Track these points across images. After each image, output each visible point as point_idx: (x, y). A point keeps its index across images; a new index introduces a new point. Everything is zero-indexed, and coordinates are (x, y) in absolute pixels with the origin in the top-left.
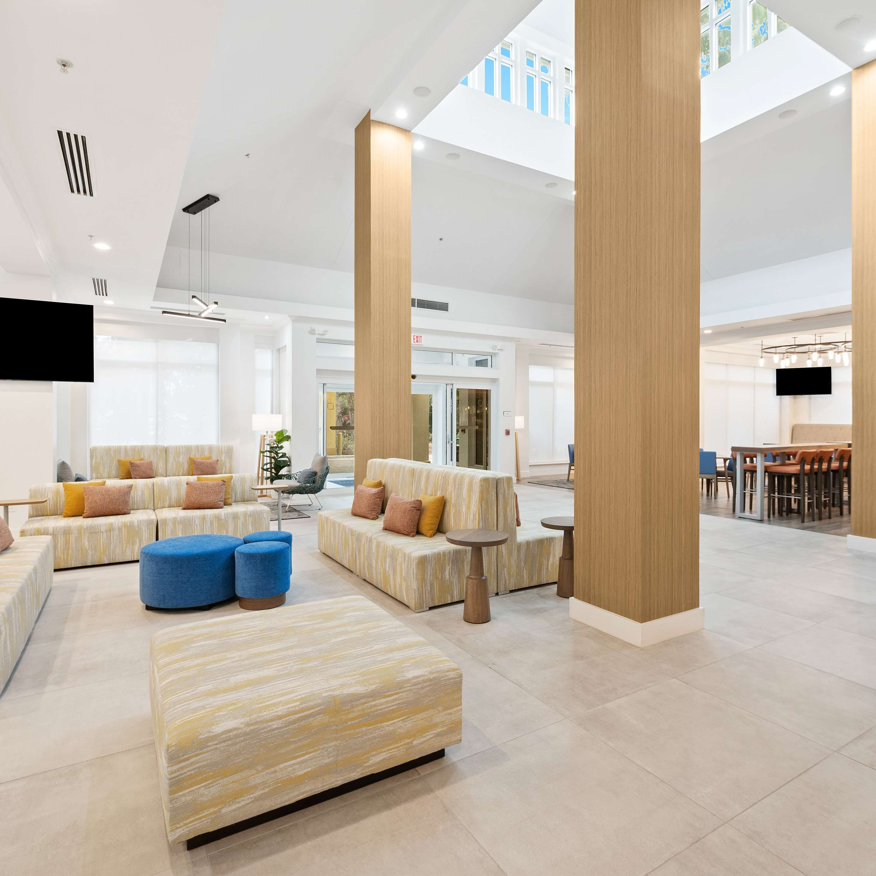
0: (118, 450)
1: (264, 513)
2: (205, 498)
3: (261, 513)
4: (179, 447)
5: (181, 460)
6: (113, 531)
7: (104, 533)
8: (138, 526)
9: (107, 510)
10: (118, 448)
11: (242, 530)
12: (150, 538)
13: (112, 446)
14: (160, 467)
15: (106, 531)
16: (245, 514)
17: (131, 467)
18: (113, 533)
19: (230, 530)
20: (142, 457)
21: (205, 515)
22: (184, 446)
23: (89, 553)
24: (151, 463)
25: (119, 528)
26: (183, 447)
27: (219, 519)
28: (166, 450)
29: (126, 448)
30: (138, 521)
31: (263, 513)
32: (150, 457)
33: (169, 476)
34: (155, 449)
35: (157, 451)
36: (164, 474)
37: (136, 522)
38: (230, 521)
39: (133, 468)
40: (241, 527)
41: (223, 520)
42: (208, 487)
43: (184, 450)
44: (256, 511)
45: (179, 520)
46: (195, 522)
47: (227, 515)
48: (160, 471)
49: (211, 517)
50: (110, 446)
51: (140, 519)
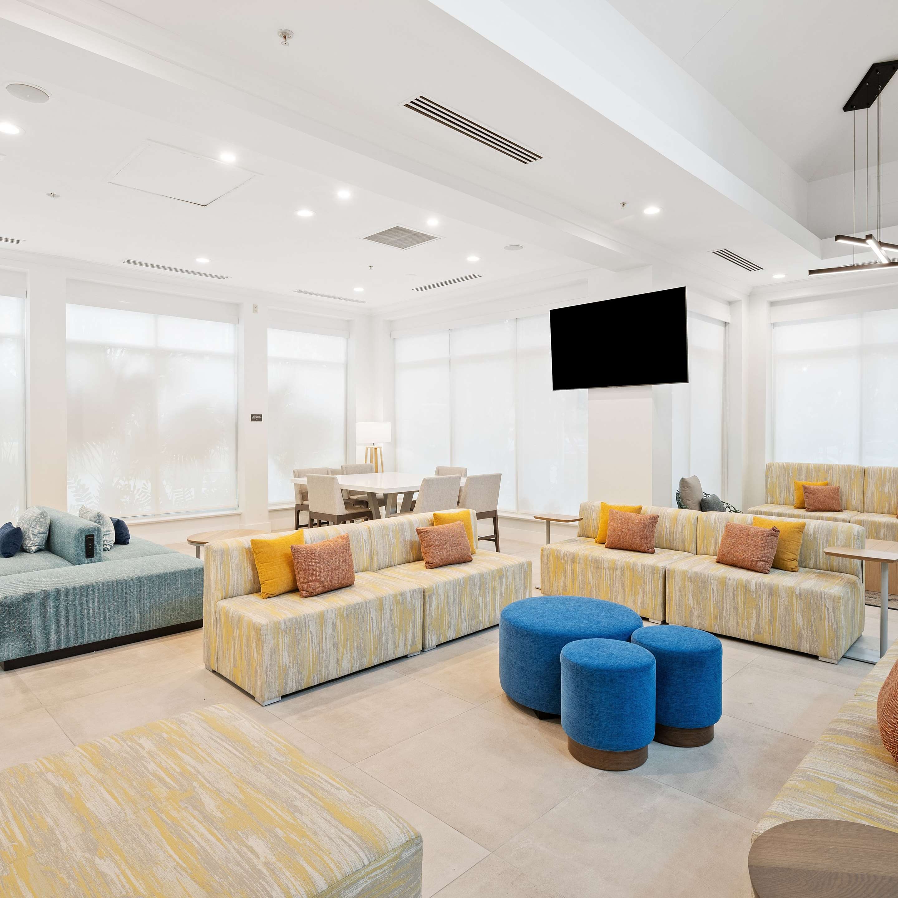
0: (799, 469)
1: (827, 600)
2: (741, 551)
3: (821, 598)
4: (885, 469)
5: (887, 490)
6: (615, 571)
7: (607, 570)
8: (642, 571)
9: (625, 543)
10: (798, 466)
11: (785, 619)
12: (654, 591)
13: (792, 463)
14: (855, 497)
15: (609, 569)
16: (791, 592)
17: (805, 493)
18: (615, 573)
19: (763, 612)
20: (829, 480)
21: (726, 578)
22: (894, 470)
23: (593, 591)
24: (837, 491)
25: (621, 569)
26: (892, 469)
27: (746, 590)
28: (864, 472)
29: (808, 467)
30: (642, 564)
31: (825, 598)
32: (839, 482)
33: (867, 512)
34: (847, 471)
35: (850, 474)
36: (860, 509)
37: (639, 564)
38: (765, 597)
39: (806, 494)
40: (783, 613)
41: (753, 592)
42: (748, 534)
43: (892, 474)
44: (812, 592)
45: (689, 576)
46: (711, 585)
47: (759, 586)
48: (854, 502)
49: (735, 582)
50: (789, 463)
51: (645, 563)
